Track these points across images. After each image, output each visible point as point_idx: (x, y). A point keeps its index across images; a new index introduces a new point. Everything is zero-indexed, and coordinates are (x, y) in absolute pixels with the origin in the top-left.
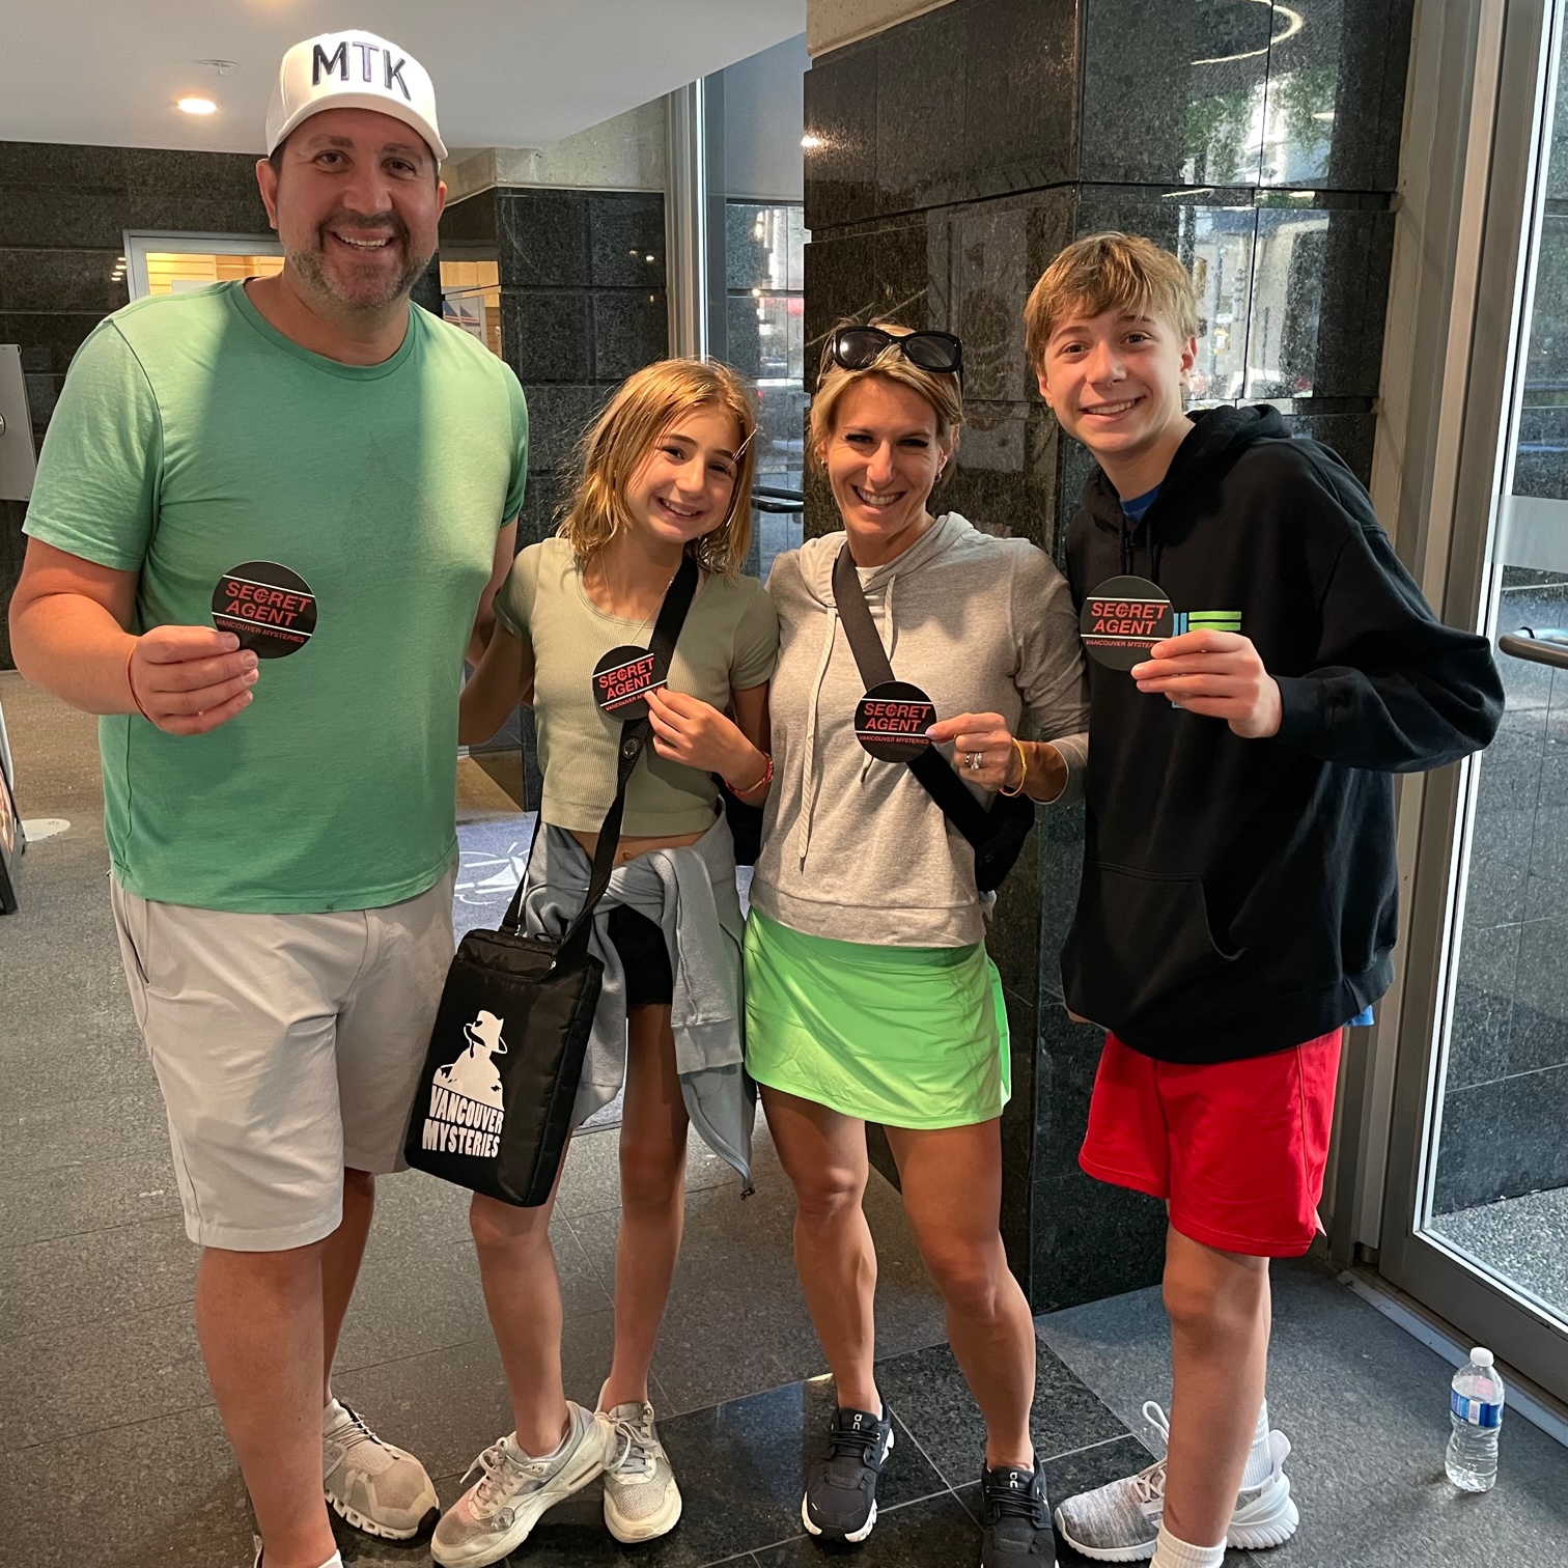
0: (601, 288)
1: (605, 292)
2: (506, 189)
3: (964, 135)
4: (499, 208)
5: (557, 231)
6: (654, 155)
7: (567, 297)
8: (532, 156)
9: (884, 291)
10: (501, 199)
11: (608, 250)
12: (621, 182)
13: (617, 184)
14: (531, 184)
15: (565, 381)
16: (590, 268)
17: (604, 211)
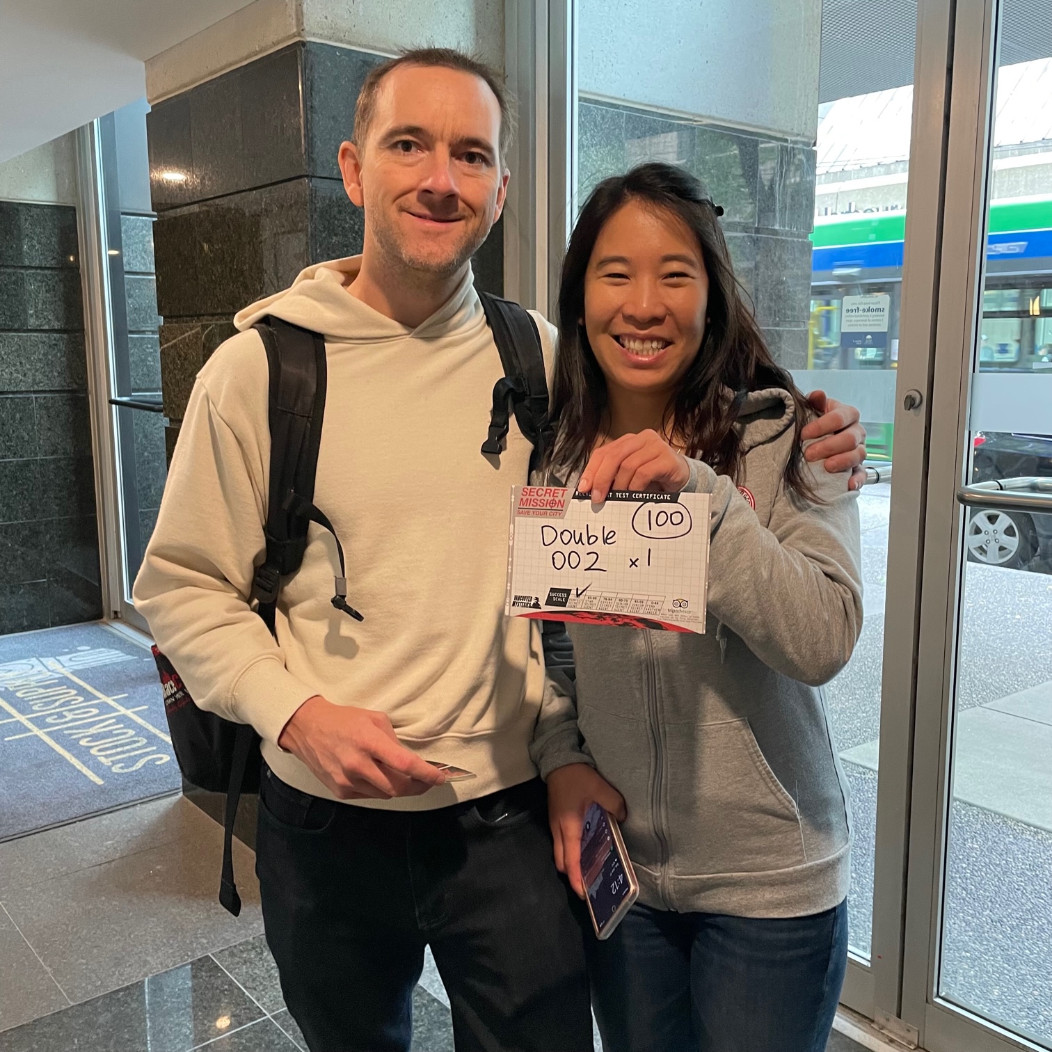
0: (30, 267)
1: (33, 271)
3: (243, 149)
6: (67, 181)
9: (203, 247)
11: (35, 242)
12: (43, 198)
13: (40, 199)
16: (21, 254)
17: (31, 216)
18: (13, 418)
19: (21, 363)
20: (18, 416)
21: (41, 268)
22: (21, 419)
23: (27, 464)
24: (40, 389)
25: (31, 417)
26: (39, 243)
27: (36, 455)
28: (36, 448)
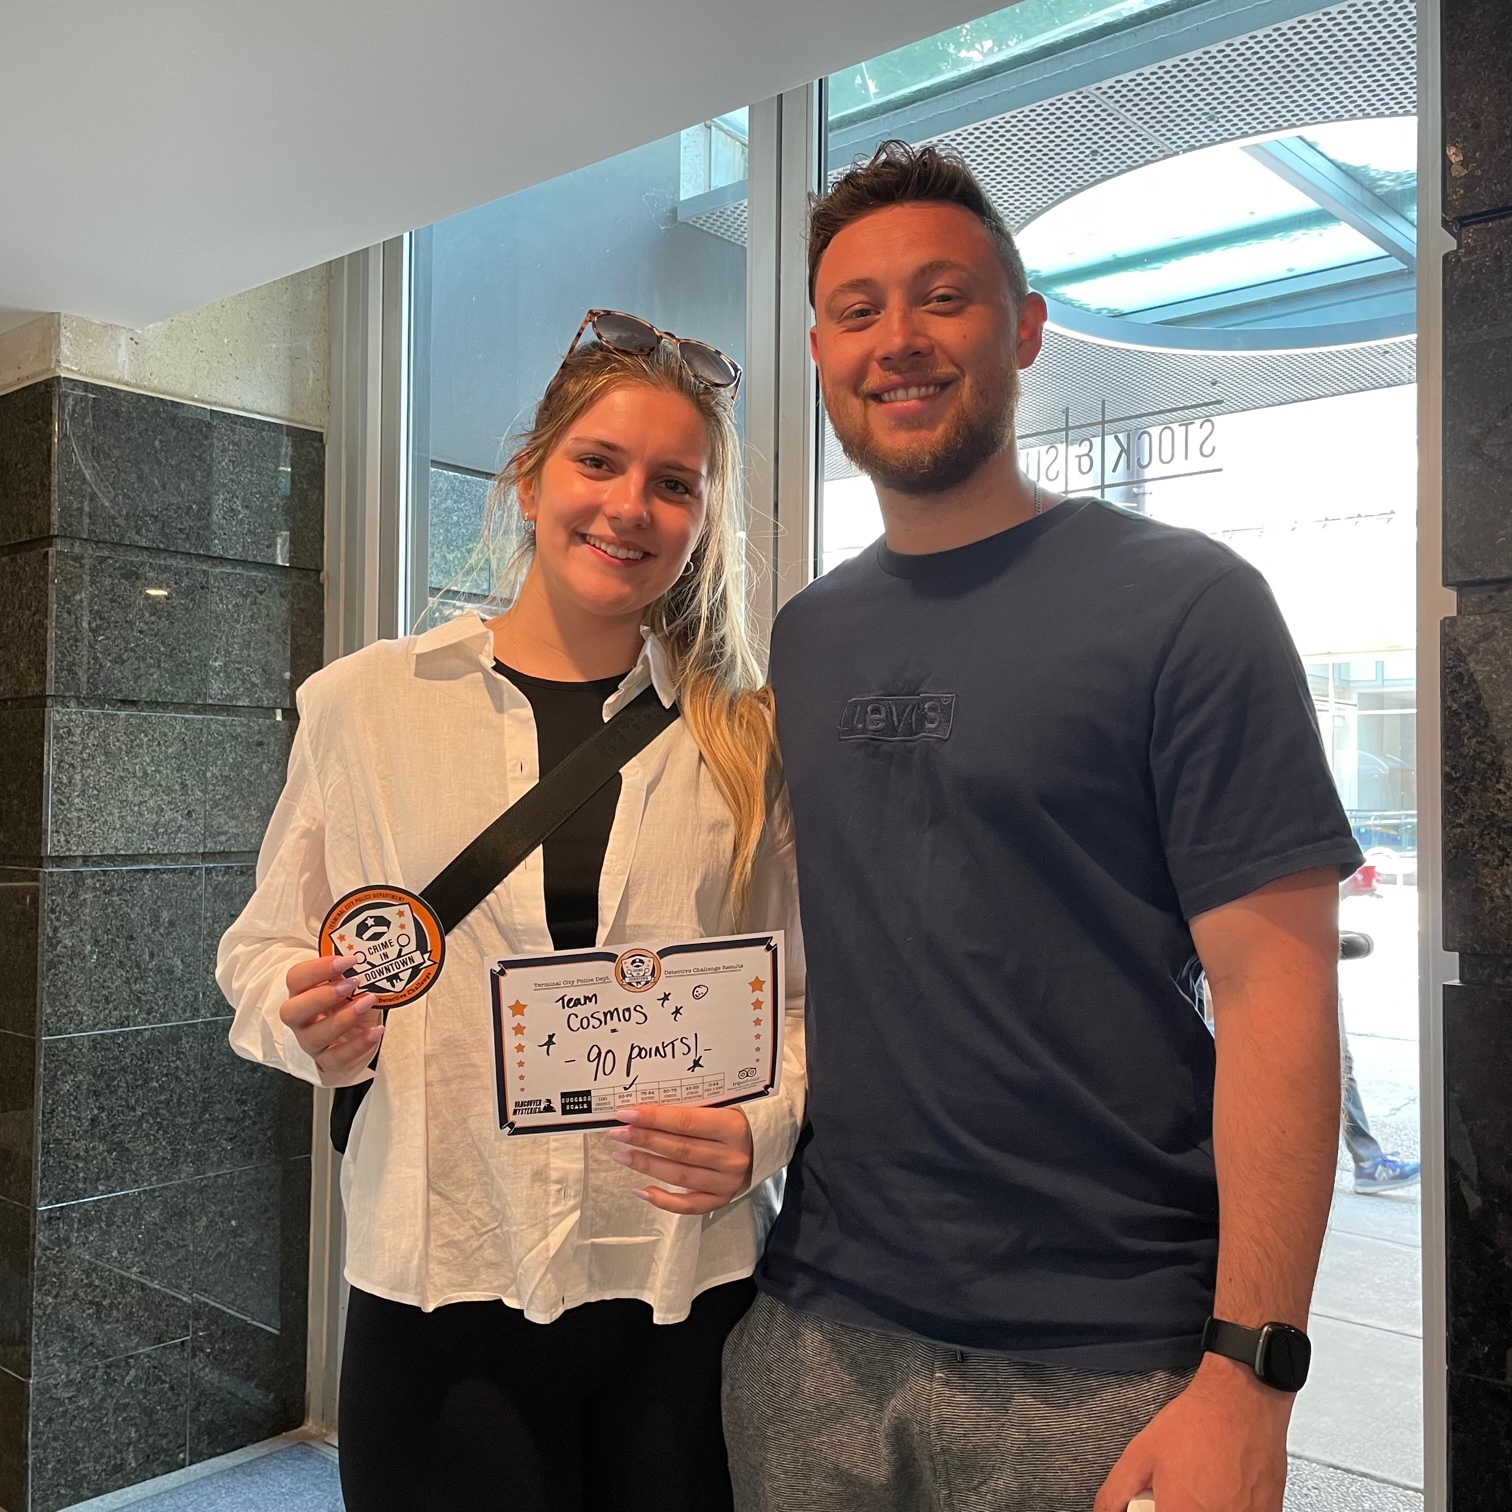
0: (222, 560)
1: (228, 569)
2: (75, 383)
4: (62, 407)
5: (159, 463)
6: (311, 375)
7: (167, 568)
8: (123, 339)
10: (67, 396)
11: (238, 505)
12: (263, 406)
13: (255, 407)
14: (118, 381)
15: (153, 705)
16: (207, 527)
17: (235, 444)
18: (156, 918)
19: (184, 785)
20: (165, 915)
21: (243, 563)
22: (171, 923)
23: (174, 1037)
24: (220, 848)
25: (193, 918)
26: (247, 507)
27: (196, 1012)
28: (196, 997)
